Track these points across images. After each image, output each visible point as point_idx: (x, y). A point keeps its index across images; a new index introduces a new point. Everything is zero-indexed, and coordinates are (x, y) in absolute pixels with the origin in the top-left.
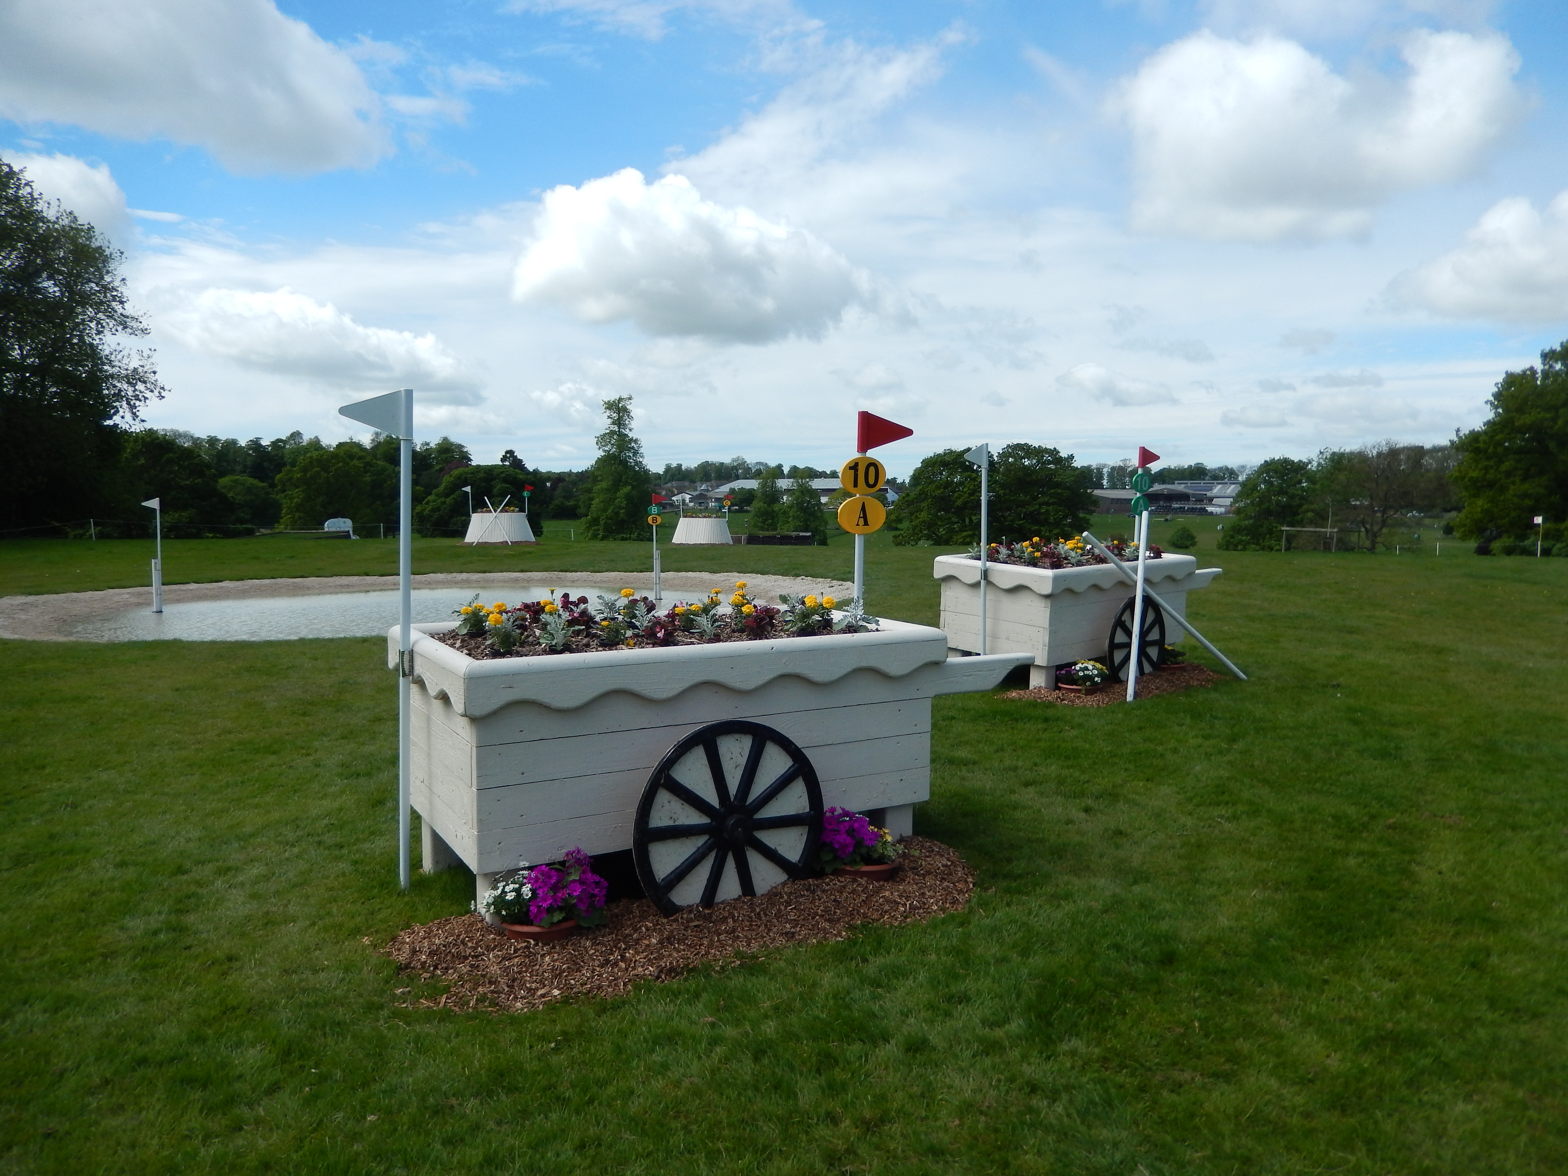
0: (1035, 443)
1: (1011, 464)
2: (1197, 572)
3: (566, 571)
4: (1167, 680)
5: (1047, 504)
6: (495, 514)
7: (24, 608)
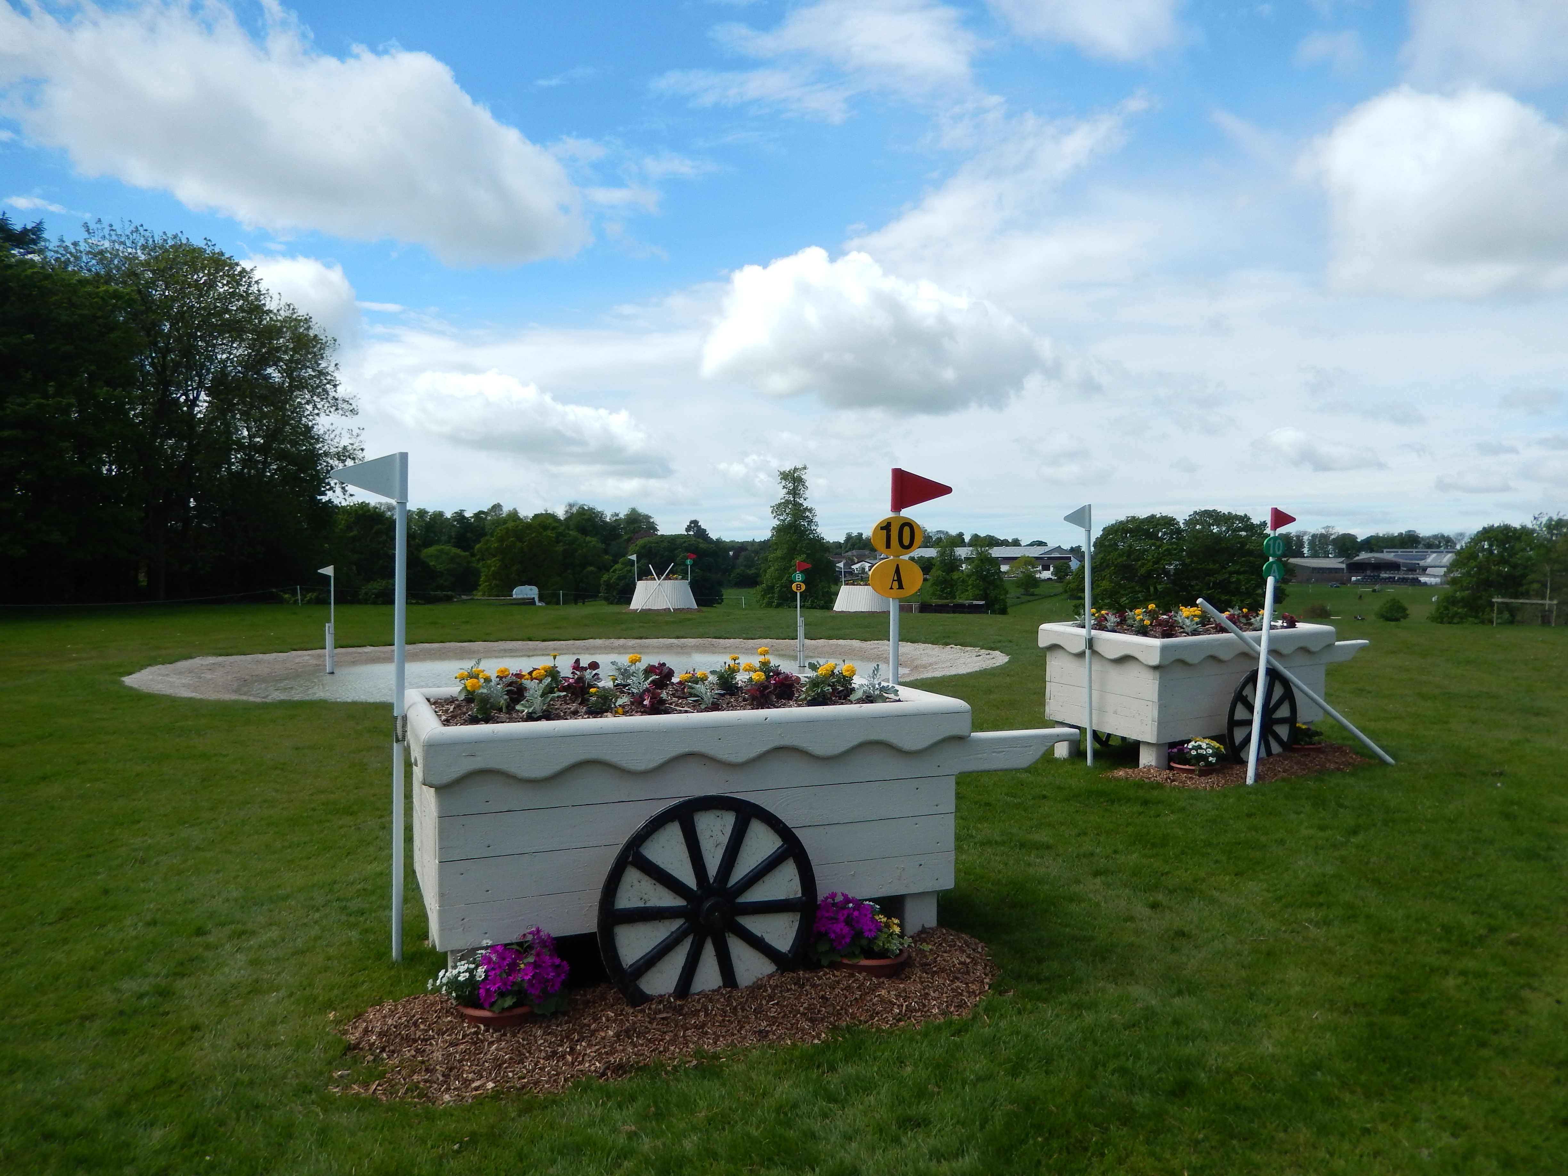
0: (1224, 509)
1: (1199, 531)
2: (1337, 643)
3: (719, 638)
4: (1298, 763)
5: (1238, 573)
6: (658, 582)
7: (211, 668)
